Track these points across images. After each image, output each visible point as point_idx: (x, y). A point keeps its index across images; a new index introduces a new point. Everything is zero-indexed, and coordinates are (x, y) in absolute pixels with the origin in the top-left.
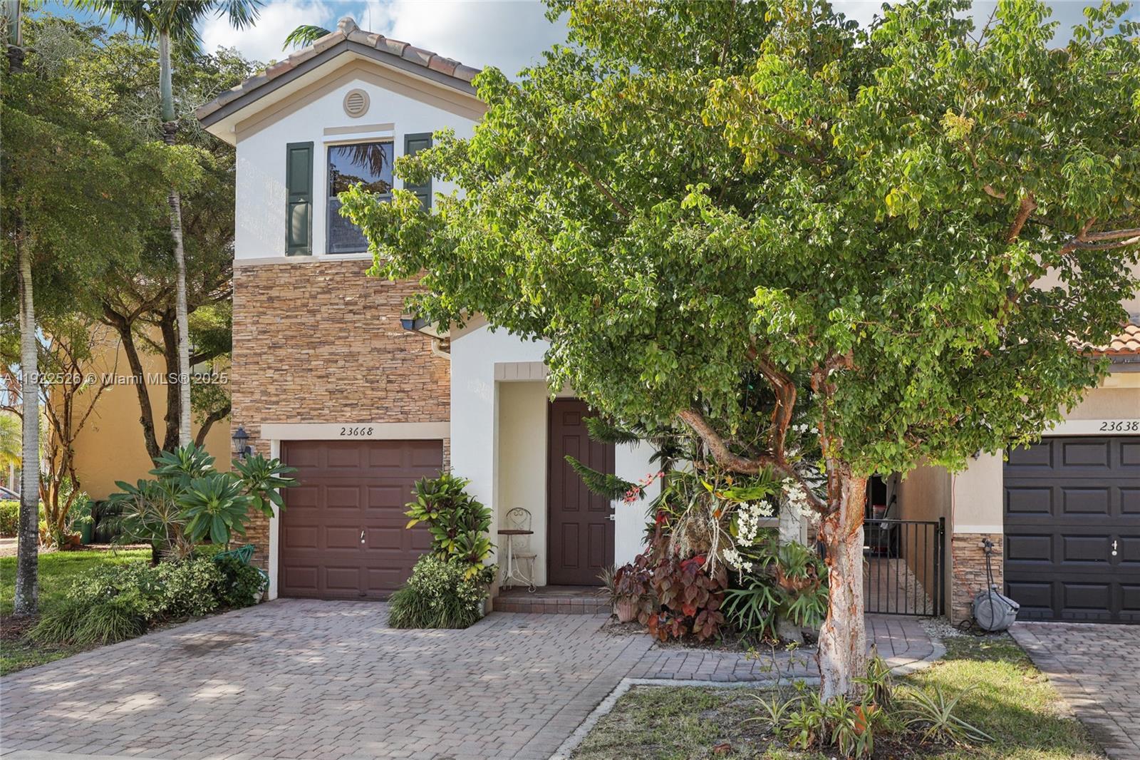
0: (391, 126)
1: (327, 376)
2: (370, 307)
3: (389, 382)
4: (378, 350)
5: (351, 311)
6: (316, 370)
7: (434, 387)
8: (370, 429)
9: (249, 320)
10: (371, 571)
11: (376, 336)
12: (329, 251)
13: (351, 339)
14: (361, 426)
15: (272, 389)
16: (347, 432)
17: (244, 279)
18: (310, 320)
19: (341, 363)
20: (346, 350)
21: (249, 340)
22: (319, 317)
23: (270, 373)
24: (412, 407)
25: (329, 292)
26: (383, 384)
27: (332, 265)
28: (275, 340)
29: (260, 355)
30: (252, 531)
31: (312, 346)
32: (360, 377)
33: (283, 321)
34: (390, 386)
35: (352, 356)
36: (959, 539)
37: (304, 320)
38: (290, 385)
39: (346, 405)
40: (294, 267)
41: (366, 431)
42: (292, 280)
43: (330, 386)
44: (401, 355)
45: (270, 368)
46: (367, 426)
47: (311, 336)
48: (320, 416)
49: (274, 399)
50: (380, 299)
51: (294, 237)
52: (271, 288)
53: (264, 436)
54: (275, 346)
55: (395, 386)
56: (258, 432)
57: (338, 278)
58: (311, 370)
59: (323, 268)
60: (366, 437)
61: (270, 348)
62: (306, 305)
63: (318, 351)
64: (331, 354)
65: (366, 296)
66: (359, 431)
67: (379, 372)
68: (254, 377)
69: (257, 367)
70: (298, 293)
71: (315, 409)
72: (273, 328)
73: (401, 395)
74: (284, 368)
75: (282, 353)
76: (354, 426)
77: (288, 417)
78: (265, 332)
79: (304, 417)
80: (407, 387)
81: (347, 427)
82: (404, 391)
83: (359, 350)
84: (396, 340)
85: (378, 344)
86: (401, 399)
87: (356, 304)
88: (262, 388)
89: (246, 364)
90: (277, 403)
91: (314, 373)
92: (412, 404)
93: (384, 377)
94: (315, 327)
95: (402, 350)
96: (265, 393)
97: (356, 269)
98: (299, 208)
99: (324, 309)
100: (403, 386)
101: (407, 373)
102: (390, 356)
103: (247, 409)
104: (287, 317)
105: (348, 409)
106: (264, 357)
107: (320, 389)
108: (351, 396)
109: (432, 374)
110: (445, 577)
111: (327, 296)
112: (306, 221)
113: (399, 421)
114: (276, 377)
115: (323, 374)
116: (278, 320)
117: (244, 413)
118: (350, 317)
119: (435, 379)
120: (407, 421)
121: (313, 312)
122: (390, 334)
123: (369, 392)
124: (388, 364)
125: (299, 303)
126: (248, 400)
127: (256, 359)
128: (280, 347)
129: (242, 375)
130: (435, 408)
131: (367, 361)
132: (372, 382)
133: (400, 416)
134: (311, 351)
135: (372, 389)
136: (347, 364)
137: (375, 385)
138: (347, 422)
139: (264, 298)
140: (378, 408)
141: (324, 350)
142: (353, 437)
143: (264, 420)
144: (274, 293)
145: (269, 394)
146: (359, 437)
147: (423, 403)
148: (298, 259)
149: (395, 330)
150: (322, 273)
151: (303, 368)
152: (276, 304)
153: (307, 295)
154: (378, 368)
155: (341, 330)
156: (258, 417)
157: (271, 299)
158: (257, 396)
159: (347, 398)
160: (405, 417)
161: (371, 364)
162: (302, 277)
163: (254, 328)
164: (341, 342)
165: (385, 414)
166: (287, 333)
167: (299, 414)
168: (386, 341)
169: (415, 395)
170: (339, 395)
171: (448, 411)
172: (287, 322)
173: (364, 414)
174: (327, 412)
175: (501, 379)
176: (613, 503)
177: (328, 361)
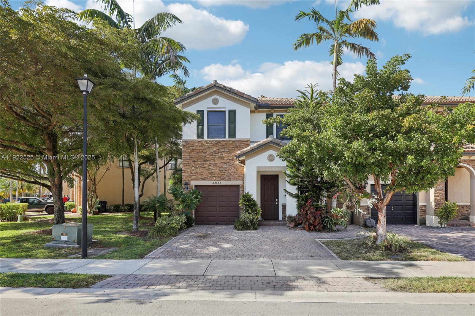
0: (225, 108)
1: (209, 169)
2: (220, 152)
4: (222, 163)
5: (215, 153)
6: (206, 167)
8: (221, 182)
11: (222, 159)
12: (208, 138)
13: (215, 160)
14: (218, 181)
15: (193, 172)
16: (214, 183)
17: (185, 144)
18: (204, 155)
19: (212, 166)
21: (187, 160)
22: (206, 154)
23: (193, 168)
24: (231, 177)
25: (209, 148)
26: (224, 171)
27: (210, 141)
28: (194, 160)
29: (190, 163)
31: (205, 161)
32: (217, 169)
35: (215, 164)
36: (362, 207)
37: (202, 155)
38: (199, 171)
40: (199, 142)
42: (199, 145)
43: (209, 171)
44: (229, 164)
45: (193, 167)
46: (220, 181)
47: (204, 159)
48: (207, 179)
49: (194, 175)
50: (223, 150)
51: (199, 134)
52: (193, 147)
54: (194, 161)
55: (227, 172)
56: (190, 183)
57: (211, 145)
58: (204, 167)
59: (207, 142)
60: (219, 184)
61: (193, 162)
62: (203, 151)
63: (206, 163)
64: (210, 163)
65: (219, 149)
67: (223, 168)
68: (189, 169)
69: (189, 166)
70: (200, 148)
71: (206, 177)
72: (194, 157)
73: (229, 174)
74: (197, 167)
75: (196, 163)
76: (216, 181)
77: (198, 179)
78: (191, 158)
79: (203, 179)
80: (230, 172)
81: (214, 182)
82: (229, 173)
83: (217, 163)
84: (227, 160)
85: (222, 161)
86: (229, 175)
87: (216, 151)
89: (186, 165)
90: (195, 176)
92: (231, 176)
94: (205, 157)
95: (229, 163)
96: (191, 173)
97: (216, 143)
98: (200, 127)
99: (207, 152)
101: (230, 168)
102: (226, 164)
103: (187, 177)
104: (198, 154)
105: (214, 177)
106: (191, 164)
107: (207, 172)
109: (237, 169)
110: (251, 218)
111: (208, 149)
112: (202, 130)
113: (228, 180)
114: (195, 169)
116: (195, 155)
118: (214, 154)
120: (230, 180)
121: (205, 153)
123: (220, 173)
124: (225, 166)
125: (201, 150)
126: (187, 175)
127: (189, 164)
129: (185, 168)
130: (238, 177)
131: (220, 165)
132: (221, 171)
133: (229, 179)
134: (204, 163)
135: (221, 172)
136: (214, 166)
137: (222, 171)
138: (214, 180)
139: (191, 149)
140: (222, 177)
141: (208, 163)
142: (216, 184)
143: (191, 180)
144: (194, 148)
145: (193, 173)
146: (218, 184)
147: (234, 176)
148: (200, 140)
149: (227, 158)
150: (207, 143)
151: (202, 167)
152: (194, 151)
153: (203, 149)
155: (212, 158)
156: (190, 179)
157: (193, 149)
158: (189, 174)
159: (214, 174)
160: (230, 179)
161: (221, 166)
162: (202, 144)
163: (188, 157)
164: (212, 160)
165: (224, 179)
166: (198, 158)
167: (201, 178)
168: (224, 160)
169: (232, 174)
170: (212, 174)
171: (241, 178)
172: (198, 155)
173: (219, 178)
174: (209, 178)
175: (258, 170)
176: (277, 200)
177: (209, 165)
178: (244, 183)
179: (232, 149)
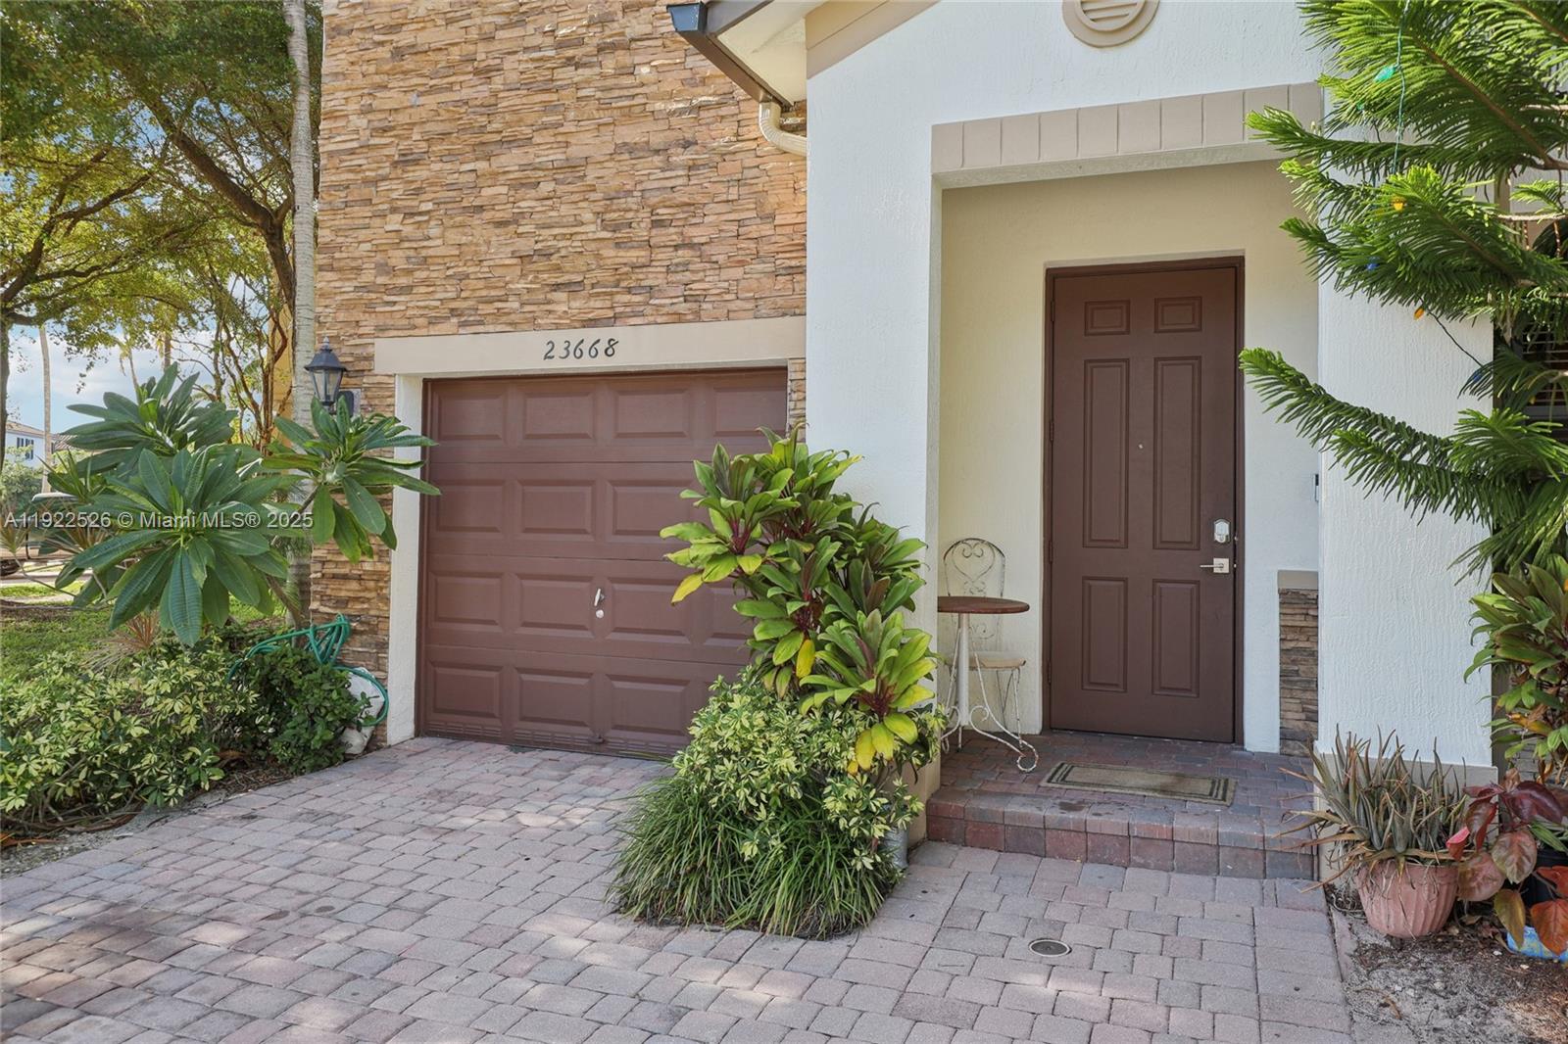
1: (516, 220)
2: (614, 47)
3: (657, 224)
4: (631, 149)
5: (569, 61)
6: (493, 207)
7: (767, 229)
8: (611, 345)
9: (353, 107)
10: (618, 684)
11: (628, 114)
13: (569, 127)
14: (591, 334)
15: (397, 258)
16: (560, 351)
19: (546, 187)
20: (558, 156)
21: (352, 152)
22: (498, 83)
23: (394, 222)
24: (710, 282)
25: (521, 21)
26: (641, 231)
28: (405, 145)
29: (375, 182)
30: (354, 585)
31: (483, 150)
32: (588, 216)
33: (422, 100)
34: (660, 236)
35: (572, 169)
37: (466, 93)
38: (436, 248)
39: (557, 287)
41: (602, 347)
43: (525, 246)
44: (685, 157)
45: (394, 210)
46: (603, 334)
47: (481, 129)
48: (498, 315)
49: (403, 281)
53: (380, 366)
54: (406, 160)
55: (671, 235)
56: (369, 358)
58: (481, 208)
60: (601, 364)
61: (395, 164)
62: (470, 59)
63: (496, 163)
64: (523, 168)
65: (604, 22)
66: (585, 347)
67: (632, 202)
68: (362, 234)
69: (367, 211)
70: (455, 33)
71: (490, 301)
72: (402, 118)
73: (684, 255)
74: (424, 207)
75: (419, 173)
76: (575, 335)
77: (432, 322)
78: (385, 130)
79: (465, 319)
80: (698, 234)
81: (559, 337)
82: (691, 246)
83: (586, 151)
84: (674, 120)
85: (630, 134)
86: (685, 266)
87: (580, 42)
88: (379, 257)
89: (347, 204)
90: (407, 290)
91: (487, 215)
92: (712, 276)
93: (645, 214)
94: (490, 108)
95: (687, 144)
96: (385, 269)
99: (509, 63)
100: (690, 231)
101: (699, 198)
102: (657, 160)
104: (432, 90)
105: (561, 296)
106: (384, 186)
107: (500, 249)
108: (568, 266)
109: (760, 198)
111: (517, 32)
113: (679, 318)
114: (408, 230)
115: (507, 216)
116: (412, 98)
117: (341, 316)
118: (567, 75)
119: (768, 211)
120: (698, 317)
121: (486, 74)
122: (659, 105)
123: (609, 252)
124: (655, 181)
125: (456, 54)
126: (349, 286)
127: (367, 192)
128: (416, 162)
129: (337, 231)
130: (767, 282)
131: (607, 176)
132: (616, 228)
133: (682, 307)
134: (481, 165)
135: (618, 245)
136: (561, 188)
138: (558, 327)
139: (384, 52)
140: (629, 290)
141: (511, 160)
142: (571, 366)
143: (381, 329)
145: (392, 271)
146: (586, 365)
147: (738, 272)
149: (670, 96)
151: (463, 203)
152: (409, 64)
153: (474, 35)
154: (629, 193)
155: (548, 108)
156: (369, 324)
157: (398, 54)
158: (367, 277)
159: (558, 269)
160: (694, 308)
161: (615, 183)
164: (548, 136)
165: (647, 305)
166: (430, 127)
167: (454, 313)
168: (650, 125)
169: (719, 252)
170: (542, 264)
172: (431, 101)
173: (598, 306)
174: (514, 305)
176: (1222, 530)
177: (518, 185)
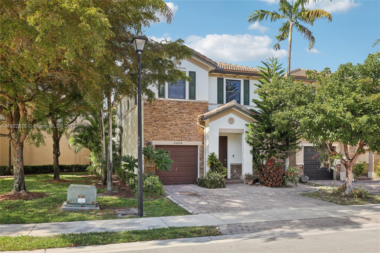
0: (185, 68)
1: (170, 129)
2: (181, 113)
3: (186, 131)
4: (183, 123)
5: (176, 113)
6: (167, 127)
7: (197, 133)
8: (182, 143)
9: (148, 114)
10: (178, 177)
11: (183, 120)
12: (169, 98)
13: (176, 120)
15: (155, 132)
16: (176, 143)
17: (147, 103)
18: (166, 115)
20: (175, 123)
21: (149, 119)
22: (168, 114)
23: (155, 128)
24: (191, 137)
25: (170, 108)
26: (185, 132)
27: (171, 101)
28: (156, 119)
29: (152, 123)
30: (150, 168)
31: (166, 121)
32: (179, 130)
33: (158, 114)
34: (186, 132)
35: (177, 125)
36: (297, 166)
37: (163, 114)
38: (160, 131)
39: (175, 137)
40: (161, 101)
41: (181, 143)
42: (160, 104)
43: (171, 132)
44: (189, 125)
45: (154, 126)
46: (181, 142)
47: (166, 119)
48: (168, 139)
49: (156, 134)
50: (184, 111)
51: (161, 93)
52: (154, 106)
53: (153, 144)
54: (155, 121)
55: (188, 132)
56: (152, 143)
57: (173, 105)
58: (166, 127)
59: (169, 102)
60: (181, 144)
61: (154, 121)
62: (164, 111)
63: (167, 123)
64: (171, 124)
65: (180, 110)
66: (179, 143)
67: (184, 129)
68: (150, 128)
69: (151, 126)
70: (162, 108)
71: (167, 137)
72: (155, 116)
73: (189, 134)
74: (158, 126)
76: (178, 142)
77: (160, 139)
78: (153, 117)
79: (164, 139)
80: (191, 133)
81: (176, 142)
83: (178, 123)
84: (188, 121)
85: (184, 122)
86: (189, 136)
87: (177, 111)
88: (152, 131)
89: (148, 125)
90: (157, 135)
91: (167, 128)
92: (192, 137)
93: (185, 130)
94: (167, 117)
95: (189, 124)
96: (153, 133)
97: (177, 103)
98: (162, 86)
99: (169, 112)
100: (190, 132)
101: (191, 129)
102: (186, 125)
103: (148, 137)
104: (159, 113)
105: (176, 137)
106: (153, 123)
107: (168, 132)
108: (176, 134)
109: (197, 130)
111: (170, 109)
112: (164, 89)
113: (189, 141)
114: (156, 129)
115: (169, 128)
117: (148, 138)
118: (176, 115)
119: (197, 131)
120: (191, 141)
121: (166, 113)
122: (186, 119)
124: (186, 127)
125: (162, 110)
126: (148, 134)
127: (151, 124)
128: (157, 121)
129: (147, 128)
130: (197, 138)
131: (181, 126)
132: (182, 131)
133: (189, 140)
134: (166, 123)
135: (182, 133)
136: (175, 126)
137: (183, 132)
138: (176, 141)
139: (152, 108)
140: (183, 138)
141: (170, 123)
142: (177, 144)
143: (153, 140)
144: (156, 107)
145: (154, 133)
146: (179, 144)
147: (194, 137)
148: (162, 99)
149: (187, 119)
150: (168, 103)
151: (164, 127)
152: (156, 110)
153: (164, 108)
154: (183, 128)
155: (174, 118)
156: (151, 139)
157: (155, 109)
158: (151, 133)
159: (175, 135)
160: (190, 140)
161: (182, 127)
162: (164, 104)
163: (150, 116)
164: (174, 121)
165: (185, 139)
166: (159, 118)
167: (163, 138)
168: (185, 121)
169: (193, 135)
170: (173, 134)
171: (201, 139)
172: (159, 115)
173: (180, 139)
174: (170, 138)
175: (220, 132)
176: (225, 160)
177: (170, 125)
178: (203, 143)
179: (193, 110)
